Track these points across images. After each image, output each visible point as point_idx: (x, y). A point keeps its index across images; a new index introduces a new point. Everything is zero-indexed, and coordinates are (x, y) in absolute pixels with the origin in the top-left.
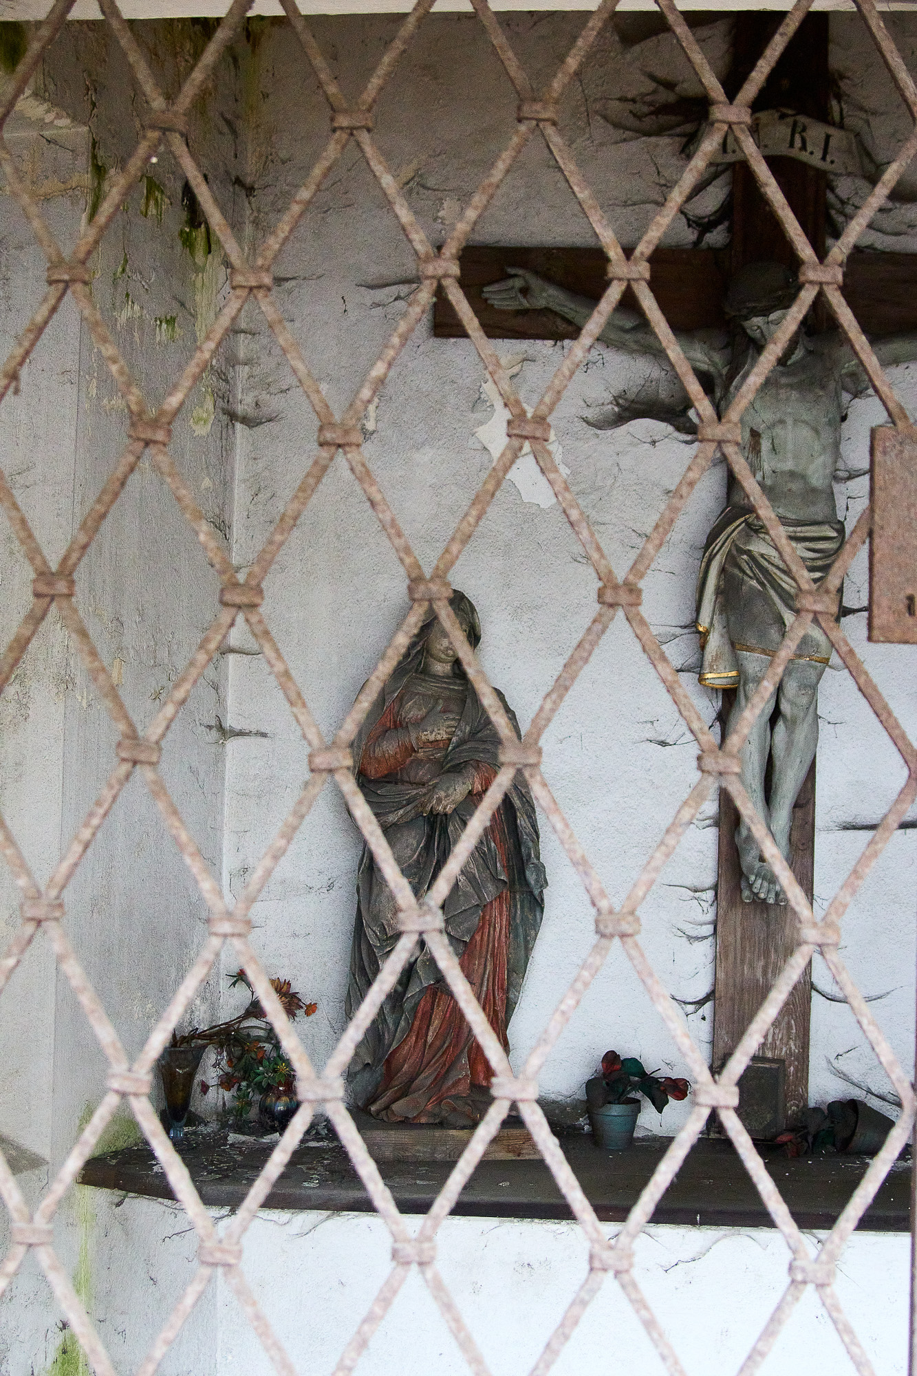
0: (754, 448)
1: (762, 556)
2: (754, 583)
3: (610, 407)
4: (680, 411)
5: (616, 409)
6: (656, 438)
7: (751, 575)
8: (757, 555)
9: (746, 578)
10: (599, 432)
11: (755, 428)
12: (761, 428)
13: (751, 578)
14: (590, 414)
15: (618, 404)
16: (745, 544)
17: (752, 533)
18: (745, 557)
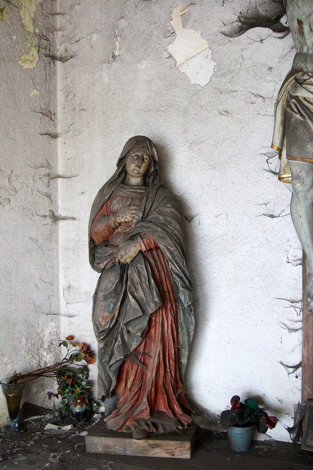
0: (300, 32)
1: (305, 99)
2: (298, 116)
3: (236, 23)
4: (275, 19)
5: (240, 24)
6: (263, 38)
7: (296, 111)
8: (301, 99)
9: (294, 114)
10: (231, 39)
11: (299, 19)
12: (303, 18)
13: (296, 113)
14: (226, 29)
15: (241, 21)
16: (294, 92)
17: (299, 85)
18: (293, 100)
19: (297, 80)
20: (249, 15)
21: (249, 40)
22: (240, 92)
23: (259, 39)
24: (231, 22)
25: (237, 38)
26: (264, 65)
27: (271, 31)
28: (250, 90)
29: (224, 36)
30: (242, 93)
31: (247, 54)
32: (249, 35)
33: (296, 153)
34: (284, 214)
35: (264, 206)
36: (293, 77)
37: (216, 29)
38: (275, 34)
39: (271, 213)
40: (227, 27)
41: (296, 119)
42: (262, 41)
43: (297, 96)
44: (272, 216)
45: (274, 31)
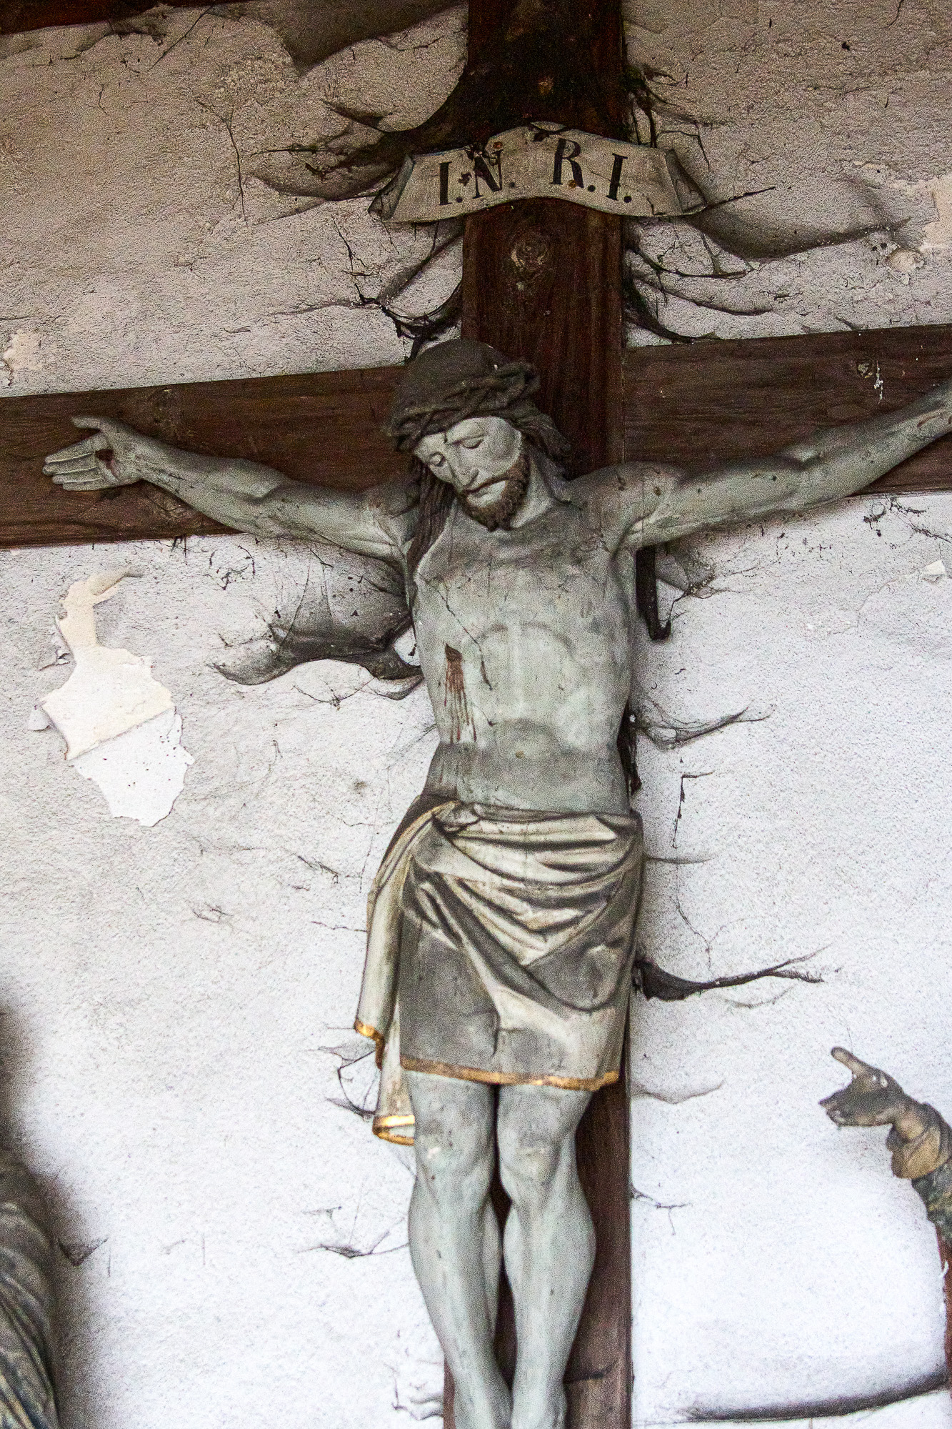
0: (453, 682)
1: (461, 883)
2: (439, 935)
3: (263, 643)
4: (379, 641)
5: (273, 647)
6: (342, 693)
7: (434, 918)
8: (451, 882)
9: (426, 927)
10: (244, 688)
11: (452, 645)
12: (462, 643)
13: (434, 925)
14: (229, 659)
15: (276, 639)
16: (429, 861)
17: (443, 841)
18: (427, 886)
19: (439, 825)
20: (303, 622)
21: (297, 695)
22: (262, 853)
23: (329, 697)
24: (247, 638)
25: (261, 688)
26: (339, 774)
27: (365, 674)
28: (294, 846)
29: (223, 678)
30: (271, 856)
31: (288, 737)
32: (299, 683)
33: (430, 1051)
34: (386, 1244)
35: (324, 1217)
36: (428, 815)
37: (201, 655)
38: (377, 684)
39: (345, 1243)
40: (232, 651)
41: (435, 943)
42: (337, 700)
43: (437, 874)
44: (349, 1253)
45: (375, 674)
